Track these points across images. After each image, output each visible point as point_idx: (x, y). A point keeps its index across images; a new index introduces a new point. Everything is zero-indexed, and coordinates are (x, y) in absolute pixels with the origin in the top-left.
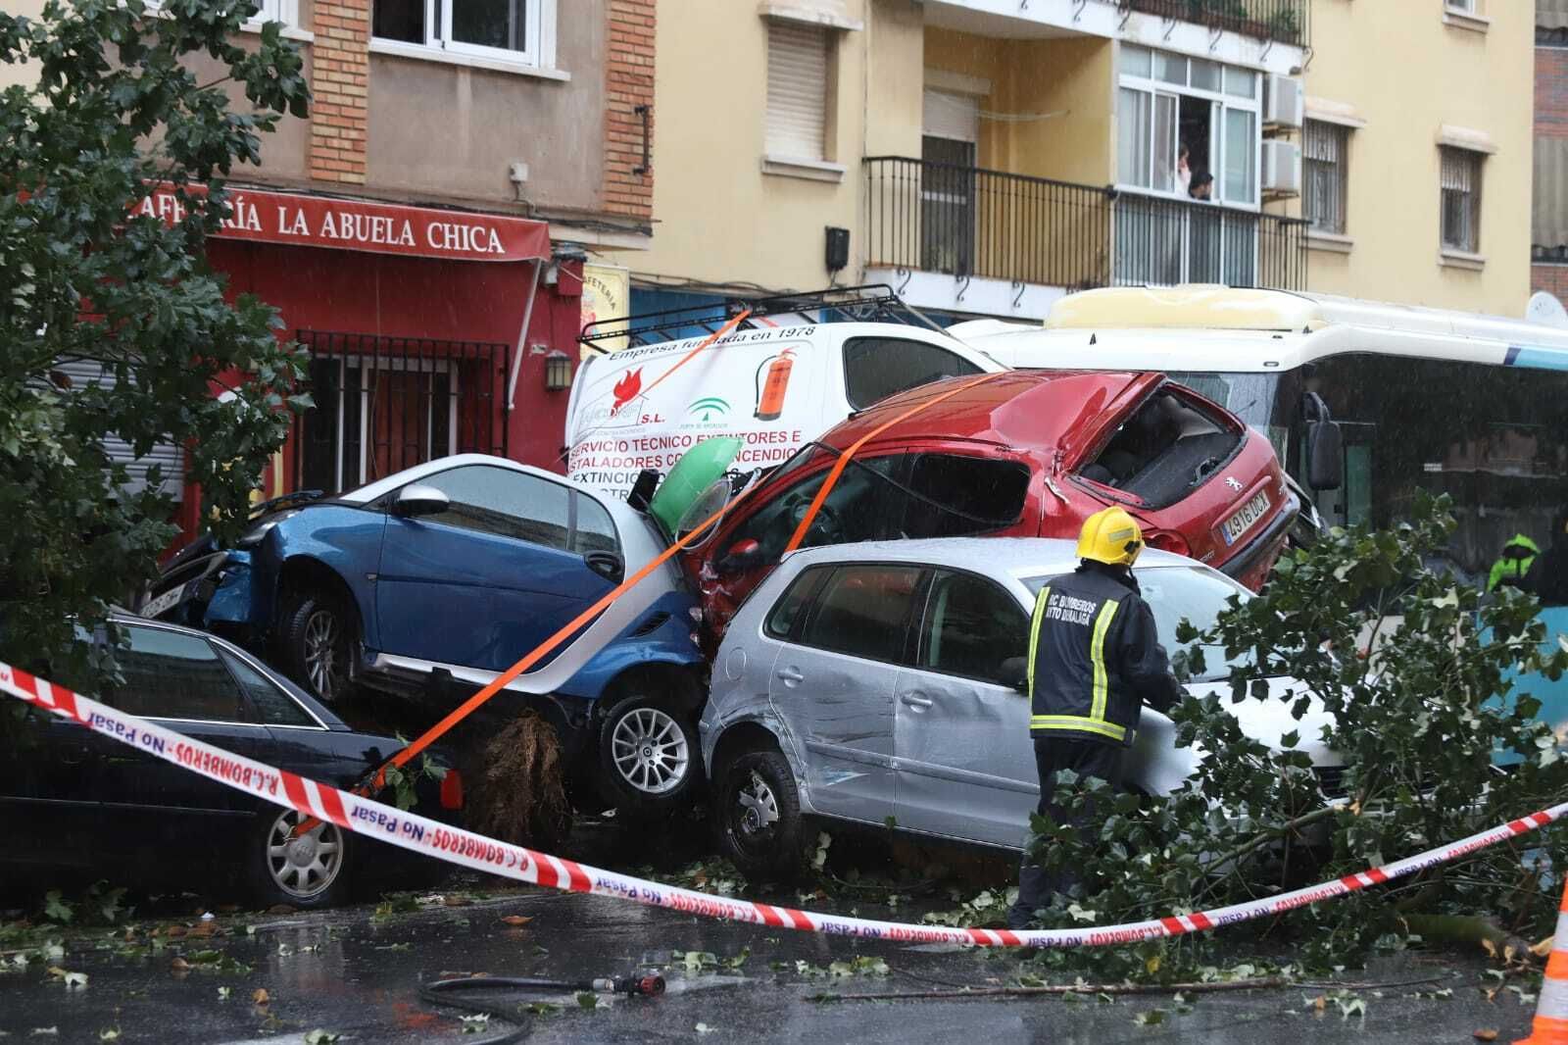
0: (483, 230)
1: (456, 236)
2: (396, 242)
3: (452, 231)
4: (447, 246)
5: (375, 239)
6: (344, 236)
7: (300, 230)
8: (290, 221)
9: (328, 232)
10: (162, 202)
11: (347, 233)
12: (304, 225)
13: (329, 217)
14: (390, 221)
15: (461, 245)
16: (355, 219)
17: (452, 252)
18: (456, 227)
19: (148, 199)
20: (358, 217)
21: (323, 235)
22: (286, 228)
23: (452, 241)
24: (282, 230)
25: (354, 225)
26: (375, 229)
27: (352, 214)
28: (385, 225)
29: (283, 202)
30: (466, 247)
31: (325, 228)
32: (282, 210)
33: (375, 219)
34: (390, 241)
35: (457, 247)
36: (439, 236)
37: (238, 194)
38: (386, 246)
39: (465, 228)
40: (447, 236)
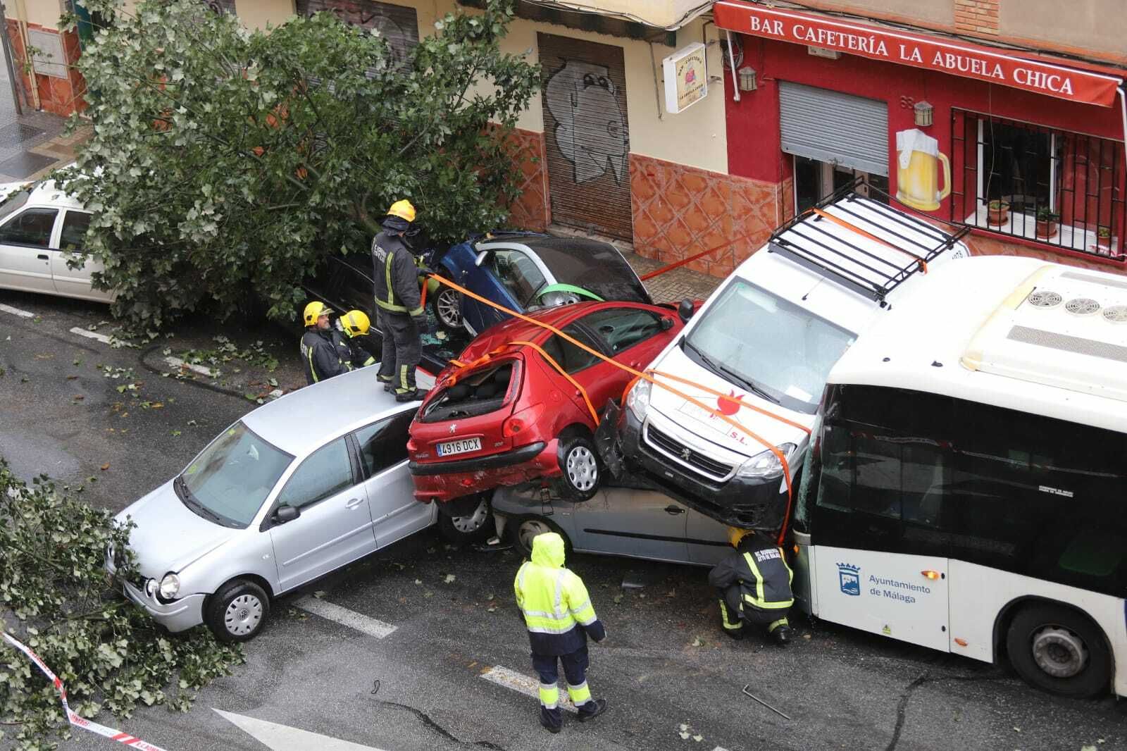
0: (1059, 78)
1: (1037, 79)
2: (989, 75)
3: (1033, 75)
4: (1029, 83)
5: (973, 71)
6: (948, 66)
7: (916, 59)
8: (909, 52)
9: (938, 63)
10: (820, 33)
11: (951, 64)
12: (918, 56)
13: (938, 54)
14: (984, 63)
15: (1040, 84)
16: (957, 59)
17: (1032, 87)
18: (1037, 74)
19: (811, 30)
20: (959, 58)
21: (934, 63)
22: (906, 56)
23: (1033, 81)
24: (902, 57)
25: (956, 61)
26: (974, 66)
27: (955, 55)
28: (981, 64)
29: (903, 42)
30: (1043, 86)
31: (936, 60)
32: (902, 47)
33: (973, 61)
34: (984, 73)
35: (1037, 85)
36: (1023, 76)
37: (871, 34)
38: (981, 76)
39: (1044, 75)
40: (1029, 78)
